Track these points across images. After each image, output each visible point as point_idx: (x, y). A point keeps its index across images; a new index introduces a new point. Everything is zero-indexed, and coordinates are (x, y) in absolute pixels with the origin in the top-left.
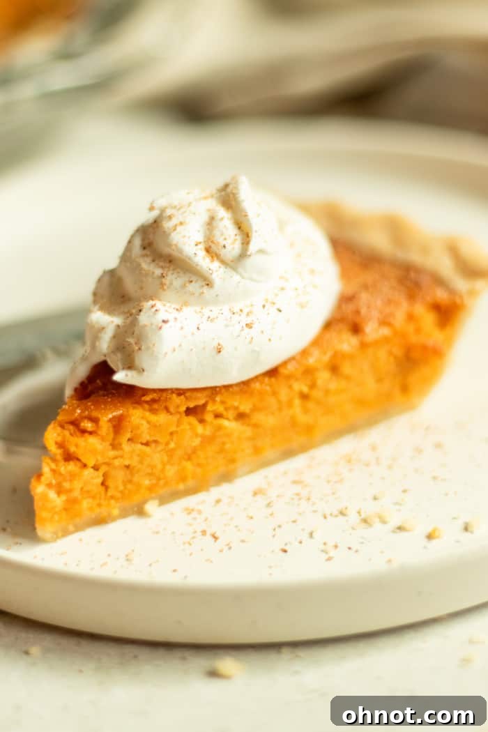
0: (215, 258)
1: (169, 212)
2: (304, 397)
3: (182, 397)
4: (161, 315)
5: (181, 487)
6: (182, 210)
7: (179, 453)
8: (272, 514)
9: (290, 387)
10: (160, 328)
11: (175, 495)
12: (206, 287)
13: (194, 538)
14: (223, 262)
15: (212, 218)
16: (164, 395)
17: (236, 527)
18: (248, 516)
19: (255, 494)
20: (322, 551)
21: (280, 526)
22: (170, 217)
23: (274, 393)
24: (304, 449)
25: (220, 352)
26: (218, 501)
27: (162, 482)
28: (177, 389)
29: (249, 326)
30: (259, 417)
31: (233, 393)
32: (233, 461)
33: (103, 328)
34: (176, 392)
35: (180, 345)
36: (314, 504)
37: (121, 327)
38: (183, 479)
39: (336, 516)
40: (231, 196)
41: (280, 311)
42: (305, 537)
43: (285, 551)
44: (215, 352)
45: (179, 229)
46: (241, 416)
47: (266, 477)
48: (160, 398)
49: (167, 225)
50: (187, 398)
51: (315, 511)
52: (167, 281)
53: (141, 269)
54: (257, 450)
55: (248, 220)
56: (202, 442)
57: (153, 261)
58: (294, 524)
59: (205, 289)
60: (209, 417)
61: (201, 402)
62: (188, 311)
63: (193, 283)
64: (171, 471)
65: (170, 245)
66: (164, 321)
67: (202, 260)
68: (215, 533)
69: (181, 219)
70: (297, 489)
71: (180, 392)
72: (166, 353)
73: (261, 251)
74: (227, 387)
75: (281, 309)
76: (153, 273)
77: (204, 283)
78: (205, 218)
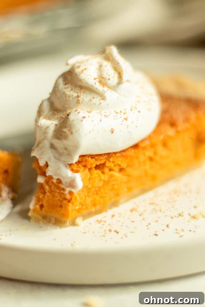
0: (105, 86)
1: (77, 65)
2: (151, 159)
3: (94, 159)
4: (82, 114)
5: (93, 209)
6: (84, 63)
7: (93, 190)
8: (144, 219)
9: (144, 154)
10: (82, 121)
11: (91, 214)
12: (102, 100)
13: (105, 233)
14: (109, 87)
15: (101, 66)
16: (85, 158)
17: (127, 226)
18: (131, 221)
19: (132, 211)
20: (176, 233)
21: (149, 224)
22: (79, 67)
23: (137, 158)
24: (151, 189)
25: (113, 133)
26: (113, 216)
27: (84, 207)
28: (90, 155)
29: (126, 119)
30: (129, 171)
31: (118, 157)
32: (118, 195)
33: (48, 127)
34: (90, 157)
35: (93, 130)
36: (164, 212)
37: (58, 125)
38: (94, 205)
39: (178, 217)
40: (109, 55)
41: (139, 112)
42: (165, 227)
43: (156, 235)
44: (110, 133)
45: (84, 72)
46: (121, 170)
47: (135, 203)
48: (82, 160)
49: (77, 71)
50: (96, 160)
51: (166, 216)
52: (81, 99)
53: (66, 95)
54: (130, 189)
55: (120, 66)
56: (103, 184)
57: (72, 90)
58: (157, 222)
59: (102, 101)
60: (106, 170)
61: (103, 162)
62: (94, 113)
63: (95, 98)
64: (89, 201)
65: (81, 81)
66: (84, 117)
67: (98, 87)
68: (116, 230)
69: (85, 67)
70: (153, 207)
71: (92, 156)
72: (86, 134)
73: (128, 81)
74: (115, 153)
75: (140, 111)
76: (73, 95)
77: (101, 98)
78: (97, 66)
